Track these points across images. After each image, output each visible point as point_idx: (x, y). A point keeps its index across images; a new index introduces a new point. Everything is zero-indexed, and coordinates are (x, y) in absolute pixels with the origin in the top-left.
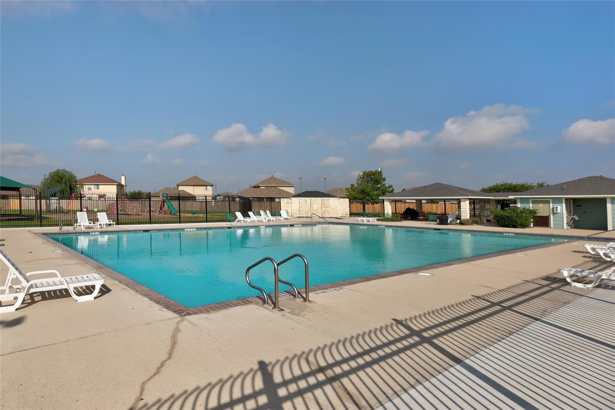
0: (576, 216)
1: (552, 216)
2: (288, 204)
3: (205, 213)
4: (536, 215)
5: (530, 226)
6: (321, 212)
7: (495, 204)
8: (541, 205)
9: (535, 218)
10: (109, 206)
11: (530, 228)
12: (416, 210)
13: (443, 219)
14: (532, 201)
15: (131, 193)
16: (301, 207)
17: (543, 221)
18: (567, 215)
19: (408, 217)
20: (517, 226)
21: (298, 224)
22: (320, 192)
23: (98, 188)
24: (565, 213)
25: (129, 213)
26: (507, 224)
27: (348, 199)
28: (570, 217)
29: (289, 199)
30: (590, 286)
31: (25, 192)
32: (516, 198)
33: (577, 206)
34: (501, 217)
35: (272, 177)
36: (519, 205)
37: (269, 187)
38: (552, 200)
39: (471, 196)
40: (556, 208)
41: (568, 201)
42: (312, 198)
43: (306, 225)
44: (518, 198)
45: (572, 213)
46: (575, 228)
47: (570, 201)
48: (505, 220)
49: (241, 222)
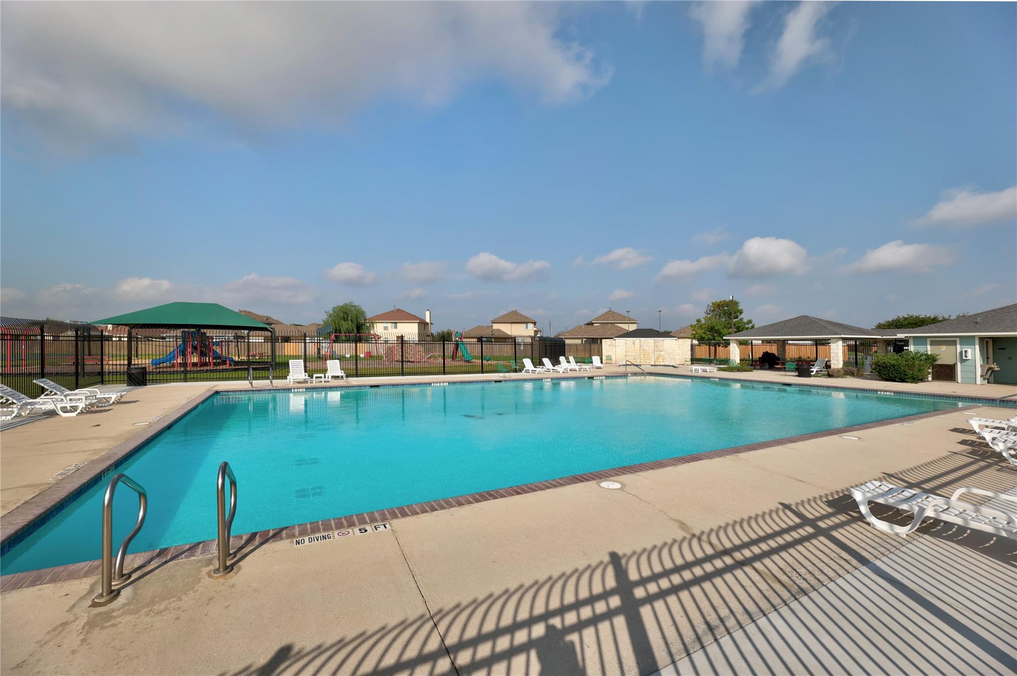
0: (995, 364)
1: (959, 364)
2: (611, 347)
4: (937, 363)
5: (926, 380)
6: (654, 358)
7: (884, 346)
8: (944, 348)
9: (934, 367)
10: (387, 350)
11: (925, 383)
12: (776, 354)
13: (803, 368)
14: (931, 341)
15: (439, 334)
16: (628, 352)
17: (946, 373)
18: (982, 363)
19: (765, 365)
20: (906, 380)
21: (600, 376)
22: (654, 330)
23: (396, 327)
24: (979, 359)
25: (411, 360)
26: (892, 376)
28: (987, 367)
29: (612, 340)
30: (903, 531)
31: (294, 333)
32: (907, 337)
33: (999, 349)
34: (884, 366)
35: (610, 311)
36: (912, 348)
37: (605, 324)
38: (960, 339)
39: (844, 335)
40: (966, 351)
41: (984, 342)
43: (612, 377)
44: (910, 337)
45: (991, 360)
46: (995, 382)
47: (987, 342)
48: (889, 371)
49: (550, 371)
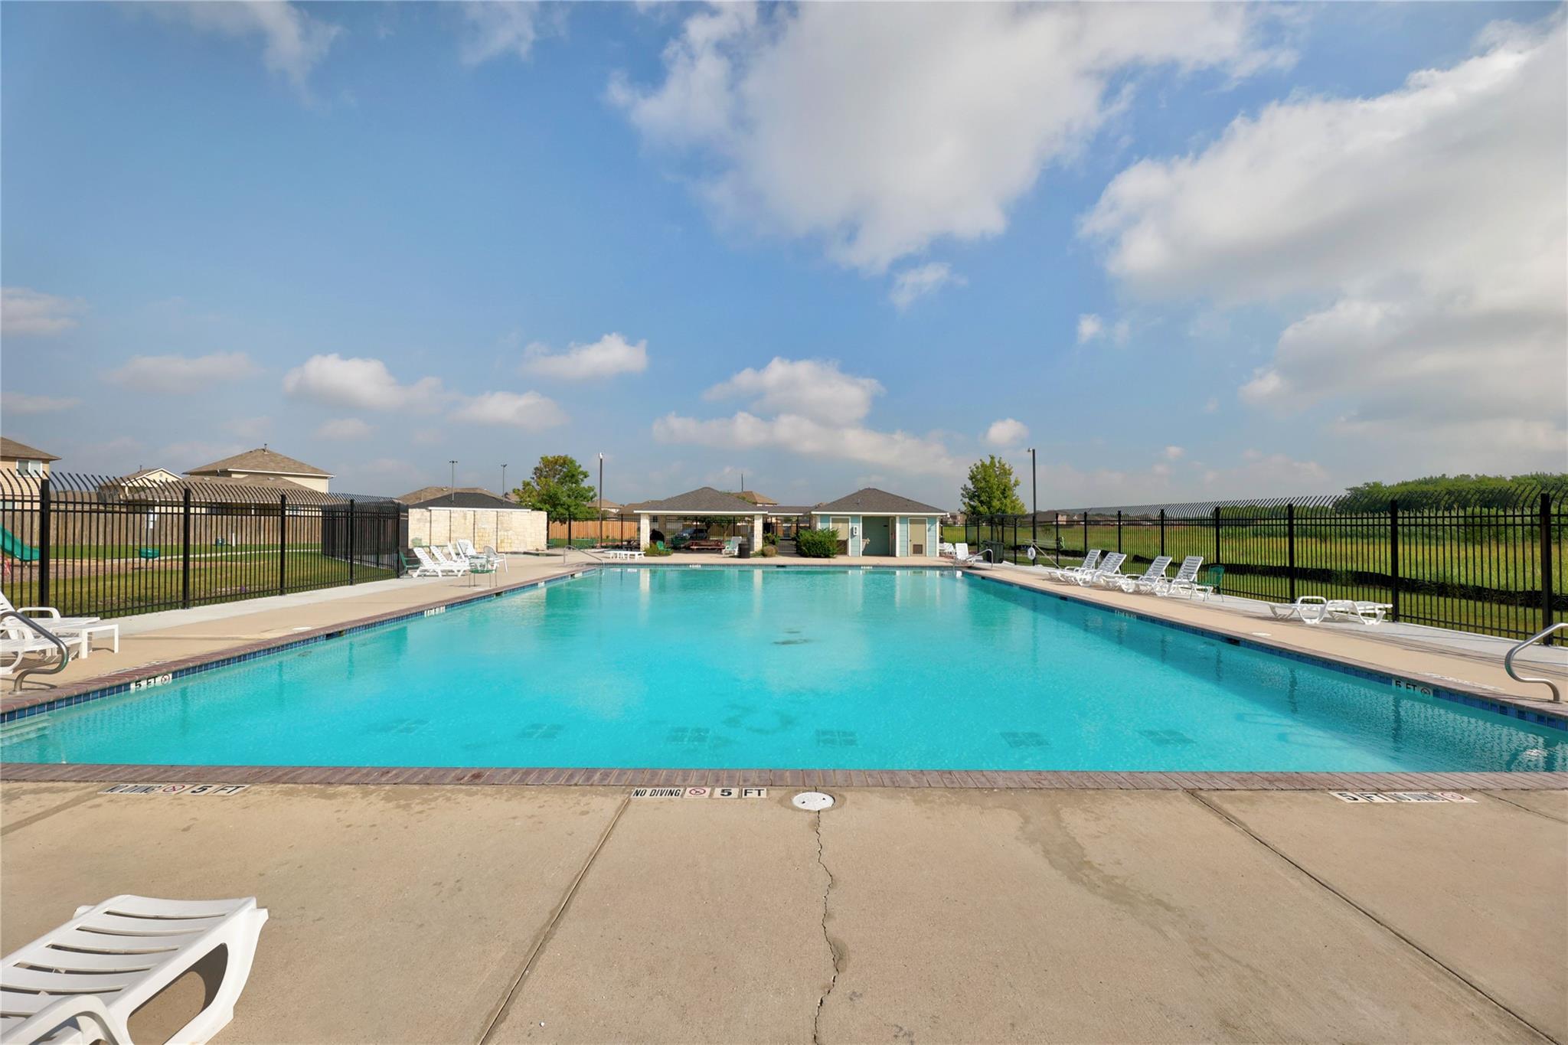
3: (279, 547)
27: (546, 513)
42: (479, 510)
